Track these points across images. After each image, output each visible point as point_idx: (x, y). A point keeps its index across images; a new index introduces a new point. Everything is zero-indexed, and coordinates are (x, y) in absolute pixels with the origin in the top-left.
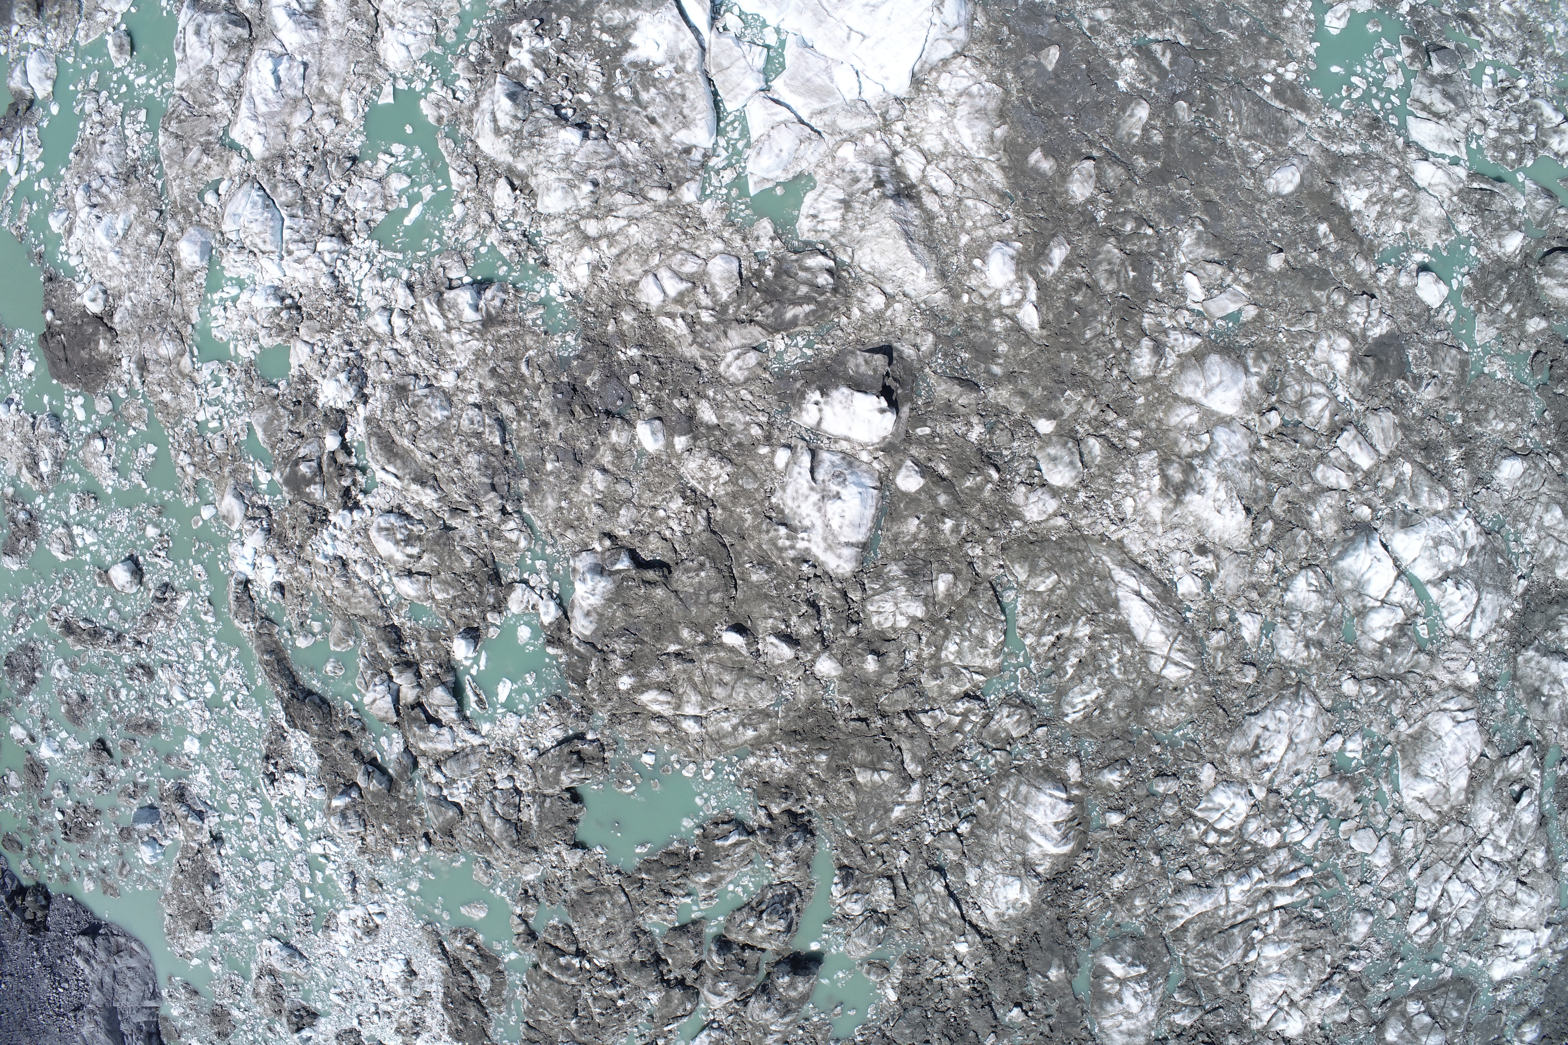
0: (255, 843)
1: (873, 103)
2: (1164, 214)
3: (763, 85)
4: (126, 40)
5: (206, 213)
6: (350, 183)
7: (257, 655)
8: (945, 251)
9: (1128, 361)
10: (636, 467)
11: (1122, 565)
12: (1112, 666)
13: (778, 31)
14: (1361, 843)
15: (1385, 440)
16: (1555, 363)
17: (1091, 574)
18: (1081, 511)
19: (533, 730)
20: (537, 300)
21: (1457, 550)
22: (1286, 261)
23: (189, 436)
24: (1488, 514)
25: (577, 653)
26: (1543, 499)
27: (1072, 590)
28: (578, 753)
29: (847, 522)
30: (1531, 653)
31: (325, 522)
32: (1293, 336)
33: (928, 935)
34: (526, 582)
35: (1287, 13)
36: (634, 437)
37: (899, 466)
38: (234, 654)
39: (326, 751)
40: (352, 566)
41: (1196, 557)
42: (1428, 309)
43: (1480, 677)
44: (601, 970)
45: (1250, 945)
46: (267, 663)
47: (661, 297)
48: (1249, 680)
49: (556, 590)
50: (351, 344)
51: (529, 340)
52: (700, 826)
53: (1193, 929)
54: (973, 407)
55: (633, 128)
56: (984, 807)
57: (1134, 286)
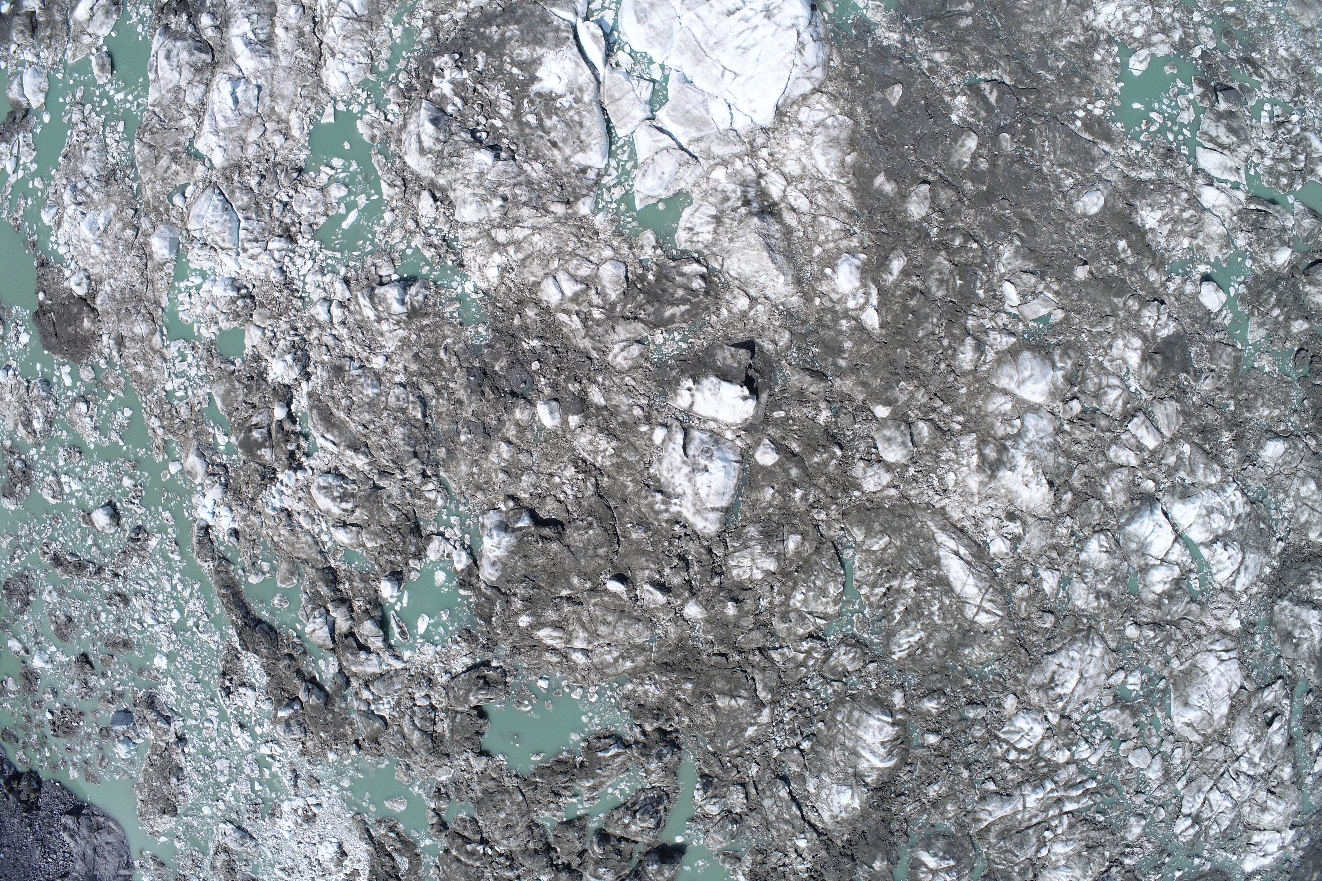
0: (213, 744)
1: (742, 132)
2: (988, 230)
3: (649, 114)
4: (107, 61)
5: (174, 213)
6: (296, 191)
7: (216, 589)
8: (801, 260)
9: (954, 357)
10: (536, 439)
11: (943, 529)
12: (932, 613)
13: (662, 67)
14: (1138, 760)
15: (1168, 425)
16: (1315, 359)
17: (917, 537)
18: (910, 484)
19: (446, 658)
20: (454, 296)
21: (1226, 517)
22: (1090, 272)
23: (159, 403)
24: (1253, 486)
25: (484, 595)
26: (1300, 474)
27: (901, 550)
28: (484, 677)
29: (713, 491)
30: (1285, 603)
31: (273, 479)
32: (1093, 336)
33: (774, 832)
34: (442, 534)
35: (1097, 57)
36: (535, 414)
37: (758, 444)
38: (196, 587)
39: (274, 670)
40: (296, 517)
41: (1006, 523)
42: (1209, 312)
43: (1242, 622)
44: (501, 855)
45: (1042, 843)
46: (224, 596)
47: (559, 296)
48: (1048, 625)
49: (468, 542)
50: (296, 329)
51: (447, 330)
52: (585, 740)
53: (995, 830)
54: (822, 394)
55: (537, 150)
56: (823, 728)
57: (960, 293)
